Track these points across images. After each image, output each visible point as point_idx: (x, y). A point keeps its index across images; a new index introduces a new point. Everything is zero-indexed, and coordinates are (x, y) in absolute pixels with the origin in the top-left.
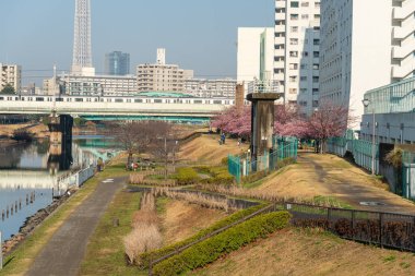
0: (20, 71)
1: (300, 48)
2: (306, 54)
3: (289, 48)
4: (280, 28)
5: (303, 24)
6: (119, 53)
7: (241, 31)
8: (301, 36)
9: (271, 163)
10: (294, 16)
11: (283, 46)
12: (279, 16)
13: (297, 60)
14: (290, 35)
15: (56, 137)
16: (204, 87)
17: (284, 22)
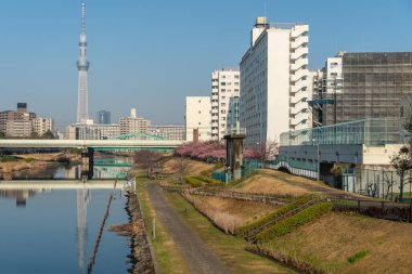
0: (53, 122)
1: (227, 108)
2: (230, 112)
3: (221, 108)
4: (215, 97)
5: (228, 95)
6: (104, 111)
7: (188, 98)
8: (227, 101)
9: (243, 175)
10: (223, 90)
11: (217, 107)
12: (215, 90)
13: (225, 115)
14: (221, 101)
15: (86, 160)
16: (158, 131)
17: (217, 94)
